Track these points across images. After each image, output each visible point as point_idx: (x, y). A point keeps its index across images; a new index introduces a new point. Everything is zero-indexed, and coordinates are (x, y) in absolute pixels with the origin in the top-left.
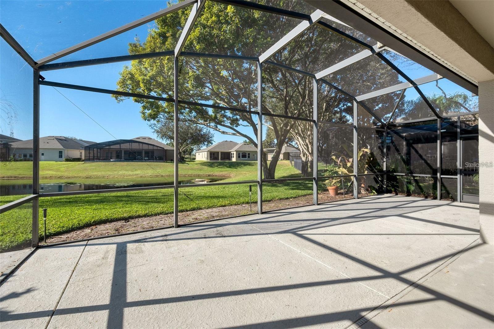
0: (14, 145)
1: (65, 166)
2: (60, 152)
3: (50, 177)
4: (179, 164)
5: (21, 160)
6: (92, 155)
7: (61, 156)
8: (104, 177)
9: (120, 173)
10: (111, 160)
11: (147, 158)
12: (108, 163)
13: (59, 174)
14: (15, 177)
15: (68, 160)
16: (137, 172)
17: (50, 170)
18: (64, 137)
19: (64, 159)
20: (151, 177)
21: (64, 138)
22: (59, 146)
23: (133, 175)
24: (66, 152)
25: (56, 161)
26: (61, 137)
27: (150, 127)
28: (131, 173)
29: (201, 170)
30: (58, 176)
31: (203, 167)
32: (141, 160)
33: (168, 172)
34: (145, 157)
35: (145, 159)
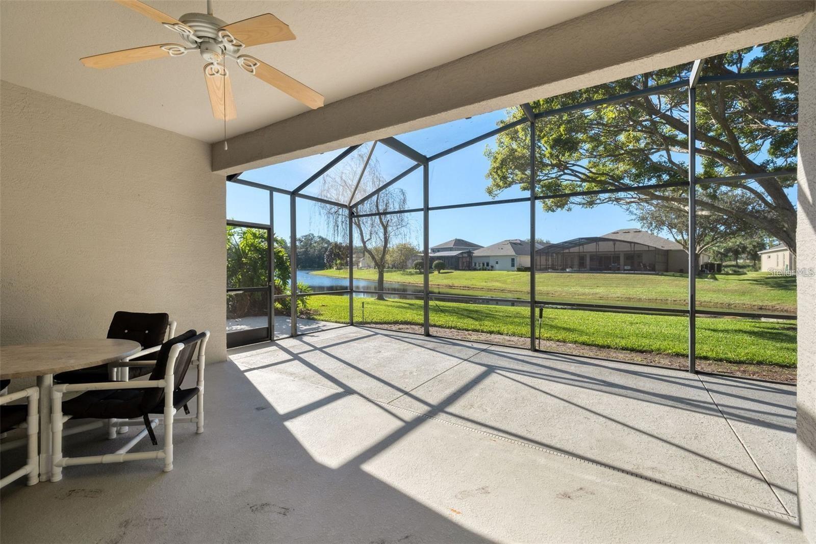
0: (476, 253)
1: (513, 277)
2: (512, 259)
3: (495, 289)
4: (696, 280)
5: (480, 270)
6: (550, 262)
7: (513, 265)
8: (548, 294)
9: (573, 289)
10: (568, 270)
11: (629, 268)
12: (561, 274)
13: (503, 286)
14: (468, 287)
15: (519, 270)
16: (598, 290)
17: (497, 281)
18: (520, 240)
19: (515, 268)
20: (617, 299)
21: (519, 242)
22: (511, 252)
23: (589, 294)
24: (518, 259)
25: (508, 271)
26: (516, 240)
27: (628, 212)
28: (587, 290)
29: (743, 293)
30: (502, 289)
31: (757, 287)
32: (617, 270)
33: (656, 293)
34: (625, 265)
35: (626, 268)
